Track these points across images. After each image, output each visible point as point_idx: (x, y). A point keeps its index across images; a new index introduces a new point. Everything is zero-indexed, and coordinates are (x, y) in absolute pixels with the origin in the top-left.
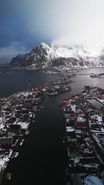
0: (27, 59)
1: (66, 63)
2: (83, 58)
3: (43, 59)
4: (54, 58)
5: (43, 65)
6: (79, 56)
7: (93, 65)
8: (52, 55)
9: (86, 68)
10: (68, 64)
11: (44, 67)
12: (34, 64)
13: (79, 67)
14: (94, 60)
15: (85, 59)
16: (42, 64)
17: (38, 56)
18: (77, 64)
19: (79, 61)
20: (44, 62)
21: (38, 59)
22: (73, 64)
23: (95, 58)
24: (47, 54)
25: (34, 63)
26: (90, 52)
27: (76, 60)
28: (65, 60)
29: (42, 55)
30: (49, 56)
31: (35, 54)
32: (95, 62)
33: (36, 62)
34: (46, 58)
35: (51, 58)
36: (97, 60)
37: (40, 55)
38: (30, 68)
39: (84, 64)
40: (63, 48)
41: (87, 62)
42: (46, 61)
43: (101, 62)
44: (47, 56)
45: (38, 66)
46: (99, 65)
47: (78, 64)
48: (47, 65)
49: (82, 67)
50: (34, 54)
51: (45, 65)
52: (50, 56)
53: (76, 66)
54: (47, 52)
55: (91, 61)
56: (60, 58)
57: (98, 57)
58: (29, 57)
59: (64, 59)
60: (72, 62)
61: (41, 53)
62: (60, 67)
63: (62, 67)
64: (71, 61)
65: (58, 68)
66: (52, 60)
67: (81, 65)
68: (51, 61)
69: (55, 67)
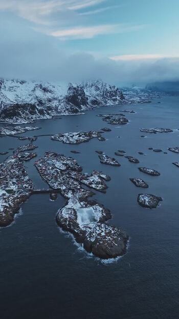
1: (20, 112)
2: (43, 102)
4: (2, 103)
6: (37, 97)
7: (57, 112)
9: (47, 119)
10: (23, 114)
13: (39, 117)
14: (57, 103)
15: (46, 102)
18: (35, 113)
22: (31, 113)
23: (59, 101)
26: (53, 89)
27: (33, 107)
28: (19, 107)
32: (59, 108)
36: (62, 104)
39: (45, 112)
40: (11, 82)
41: (49, 107)
46: (65, 111)
47: (37, 112)
49: (42, 117)
53: (34, 116)
55: (54, 105)
57: (64, 98)
60: (29, 109)
62: (14, 118)
63: (17, 119)
64: (27, 109)
65: (11, 121)
67: (41, 114)
69: (7, 120)
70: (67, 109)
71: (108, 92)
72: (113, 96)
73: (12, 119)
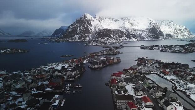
0: (70, 30)
1: (111, 35)
2: (130, 31)
3: (87, 31)
4: (99, 29)
5: (87, 36)
6: (125, 28)
7: (141, 38)
8: (97, 27)
9: (133, 41)
10: (114, 36)
11: (88, 39)
12: (77, 36)
13: (125, 40)
14: (141, 32)
15: (132, 31)
16: (85, 35)
17: (81, 27)
18: (123, 37)
19: (126, 33)
20: (88, 34)
21: (81, 30)
22: (120, 36)
23: (142, 31)
24: (91, 26)
25: (77, 34)
26: (137, 24)
27: (122, 32)
28: (111, 32)
29: (85, 26)
30: (93, 27)
31: (79, 25)
32: (143, 35)
33: (79, 34)
34: (90, 29)
35: (95, 29)
36: (145, 33)
37: (83, 26)
38: (72, 39)
39: (131, 36)
40: (108, 19)
41: (134, 34)
42: (90, 33)
43: (150, 35)
44: (91, 28)
45: (82, 38)
46: (147, 38)
47: (125, 36)
48: (91, 37)
49: (129, 40)
50: (77, 25)
51: (88, 37)
52: (95, 28)
53: (122, 39)
54: (92, 23)
55: (138, 33)
56: (106, 30)
57: (146, 30)
58: (72, 28)
59: (110, 30)
60: (119, 34)
61: (85, 24)
62: (106, 39)
63: (108, 39)
64: (117, 33)
65: (103, 40)
66: (96, 31)
67: (127, 38)
68: (96, 33)
69: (100, 39)
70: (149, 36)
71: (178, 30)
72: (182, 33)
73: (104, 39)
